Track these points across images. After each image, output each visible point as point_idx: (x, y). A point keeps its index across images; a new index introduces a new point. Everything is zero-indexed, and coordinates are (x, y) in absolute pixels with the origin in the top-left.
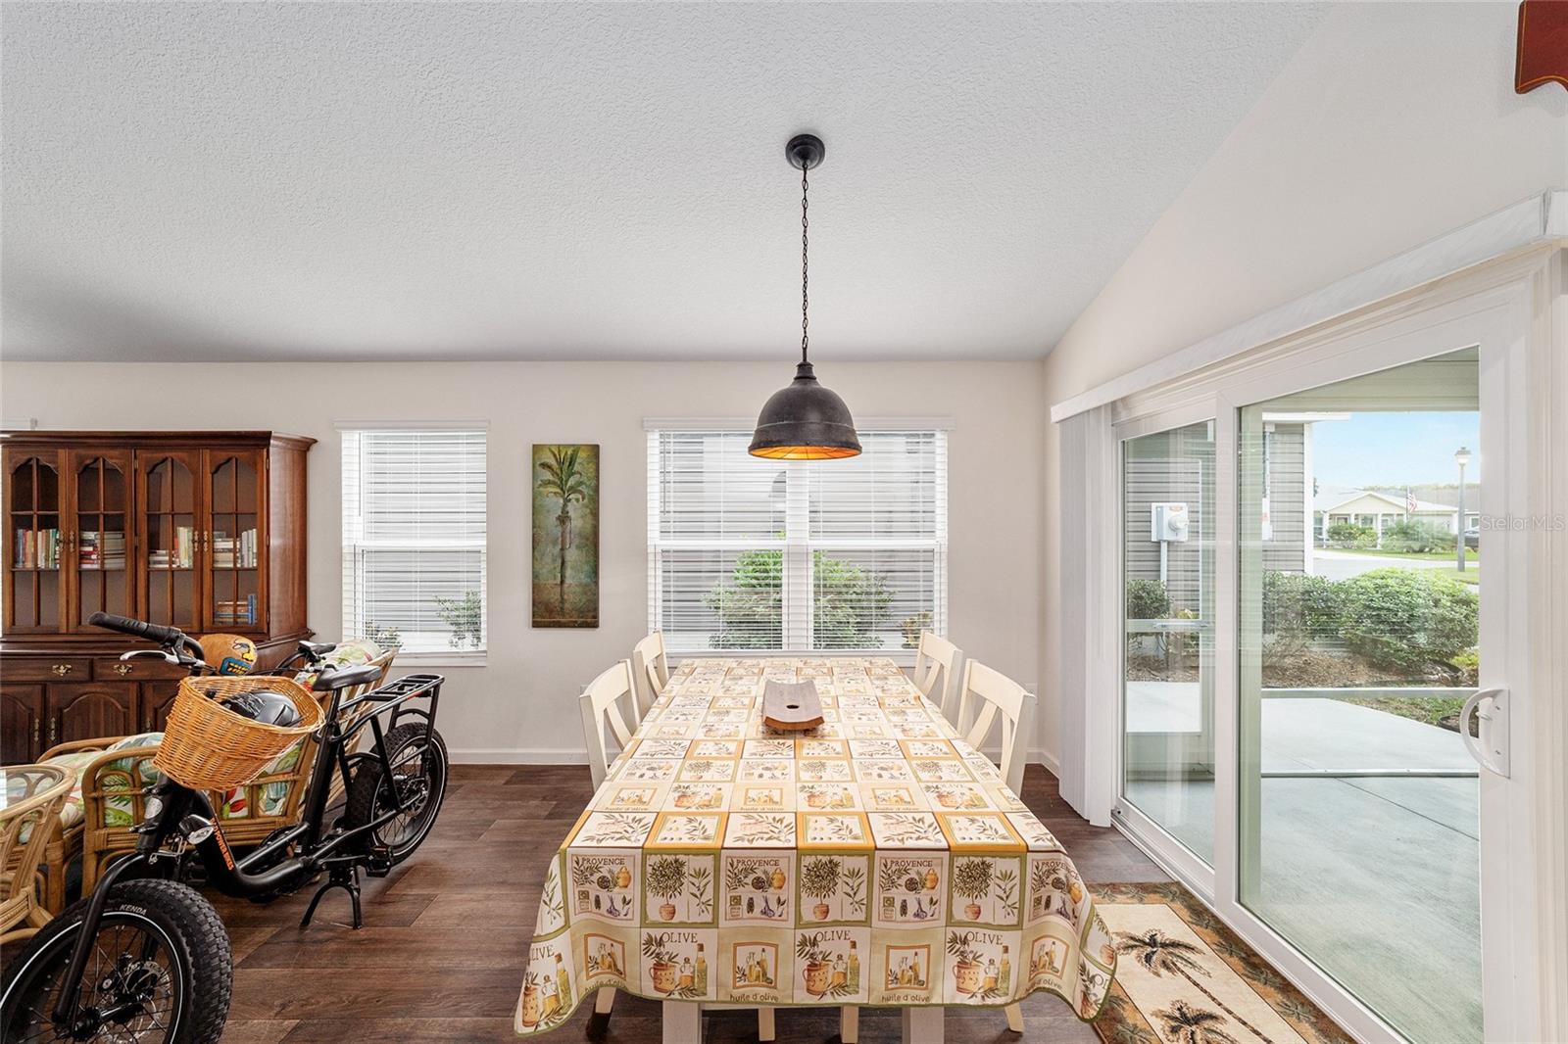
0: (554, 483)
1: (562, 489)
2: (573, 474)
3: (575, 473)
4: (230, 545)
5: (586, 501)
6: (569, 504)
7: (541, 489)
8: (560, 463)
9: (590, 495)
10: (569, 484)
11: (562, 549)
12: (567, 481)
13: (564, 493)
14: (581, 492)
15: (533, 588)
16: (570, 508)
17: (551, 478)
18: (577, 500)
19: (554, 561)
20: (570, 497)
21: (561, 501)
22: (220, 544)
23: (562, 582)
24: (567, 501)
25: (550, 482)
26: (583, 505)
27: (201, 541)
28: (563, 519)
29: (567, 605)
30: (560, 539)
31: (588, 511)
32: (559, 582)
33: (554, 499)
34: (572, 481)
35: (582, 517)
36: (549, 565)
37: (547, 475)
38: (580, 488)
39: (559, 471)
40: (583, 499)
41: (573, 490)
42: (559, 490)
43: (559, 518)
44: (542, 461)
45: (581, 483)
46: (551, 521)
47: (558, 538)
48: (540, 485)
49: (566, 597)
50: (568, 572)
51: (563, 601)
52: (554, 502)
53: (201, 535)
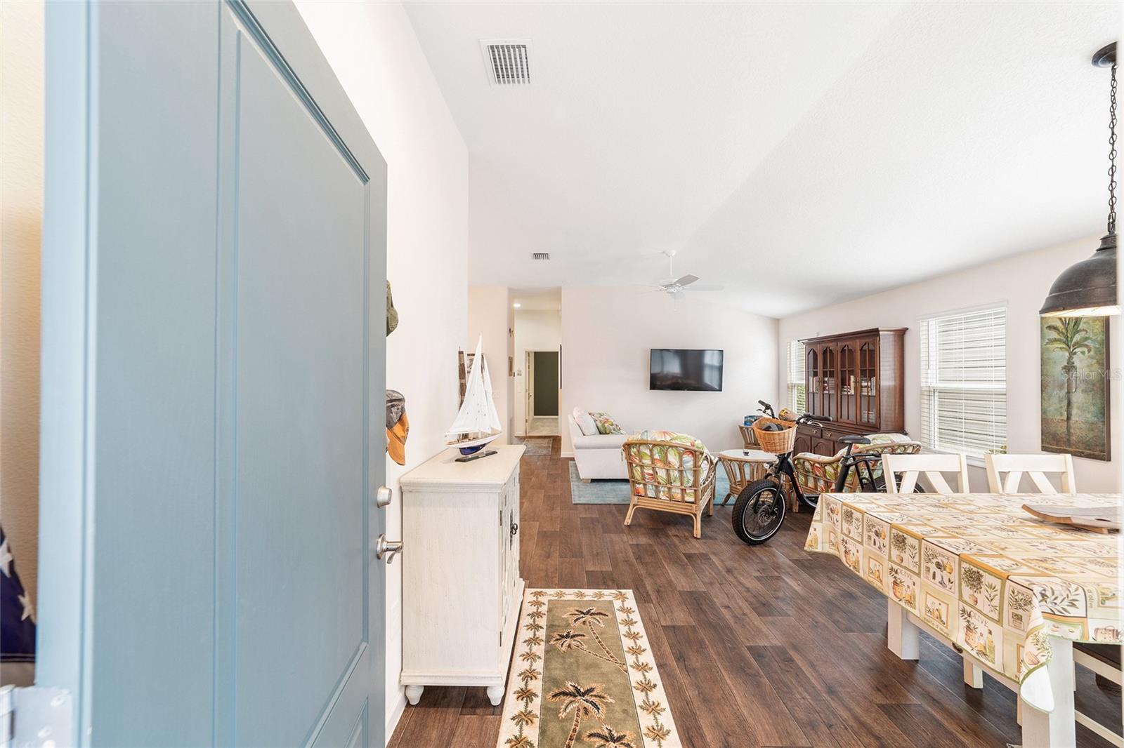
0: (1060, 340)
1: (1068, 345)
2: (1078, 332)
3: (1081, 331)
5: (1092, 353)
6: (1074, 356)
7: (1048, 346)
8: (1066, 324)
9: (1095, 347)
10: (1074, 340)
11: (1068, 392)
12: (1072, 338)
13: (1070, 348)
14: (1086, 346)
15: (1042, 421)
16: (1076, 359)
17: (1057, 336)
18: (1083, 353)
19: (1061, 401)
20: (1076, 350)
21: (1067, 354)
23: (1068, 419)
24: (1072, 354)
25: (1056, 340)
26: (1089, 356)
28: (1069, 368)
29: (1073, 438)
30: (1066, 384)
31: (1095, 361)
32: (1065, 419)
33: (1061, 353)
34: (1077, 338)
35: (1088, 366)
36: (1057, 405)
37: (1054, 335)
38: (1086, 343)
39: (1064, 331)
40: (1089, 351)
41: (1078, 344)
42: (1065, 346)
43: (1065, 368)
44: (1050, 324)
45: (1087, 339)
46: (1057, 370)
47: (1064, 383)
48: (1047, 343)
49: (1072, 431)
50: (1074, 411)
51: (1069, 433)
52: (1060, 355)
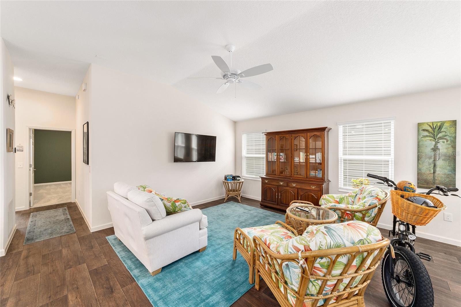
0: (430, 136)
1: (434, 138)
2: (441, 132)
3: (442, 132)
4: (314, 156)
5: (449, 142)
6: (438, 144)
7: (422, 139)
8: (434, 129)
9: (451, 140)
10: (439, 136)
11: (434, 160)
12: (437, 135)
13: (436, 140)
14: (446, 139)
15: (418, 174)
17: (428, 134)
18: (444, 142)
19: (430, 164)
20: (439, 141)
21: (434, 143)
22: (311, 156)
23: (434, 172)
24: (437, 143)
25: (427, 136)
26: (447, 144)
27: (307, 156)
28: (435, 149)
29: (437, 181)
30: (433, 157)
31: (450, 146)
32: (432, 173)
33: (430, 142)
34: (440, 135)
35: (446, 148)
36: (427, 166)
37: (426, 133)
38: (446, 137)
39: (432, 132)
40: (447, 141)
41: (441, 138)
42: (433, 139)
43: (432, 149)
44: (423, 129)
45: (446, 136)
46: (428, 150)
47: (432, 156)
48: (422, 137)
49: (436, 178)
50: (438, 169)
51: (434, 179)
52: (429, 143)
53: (307, 154)
